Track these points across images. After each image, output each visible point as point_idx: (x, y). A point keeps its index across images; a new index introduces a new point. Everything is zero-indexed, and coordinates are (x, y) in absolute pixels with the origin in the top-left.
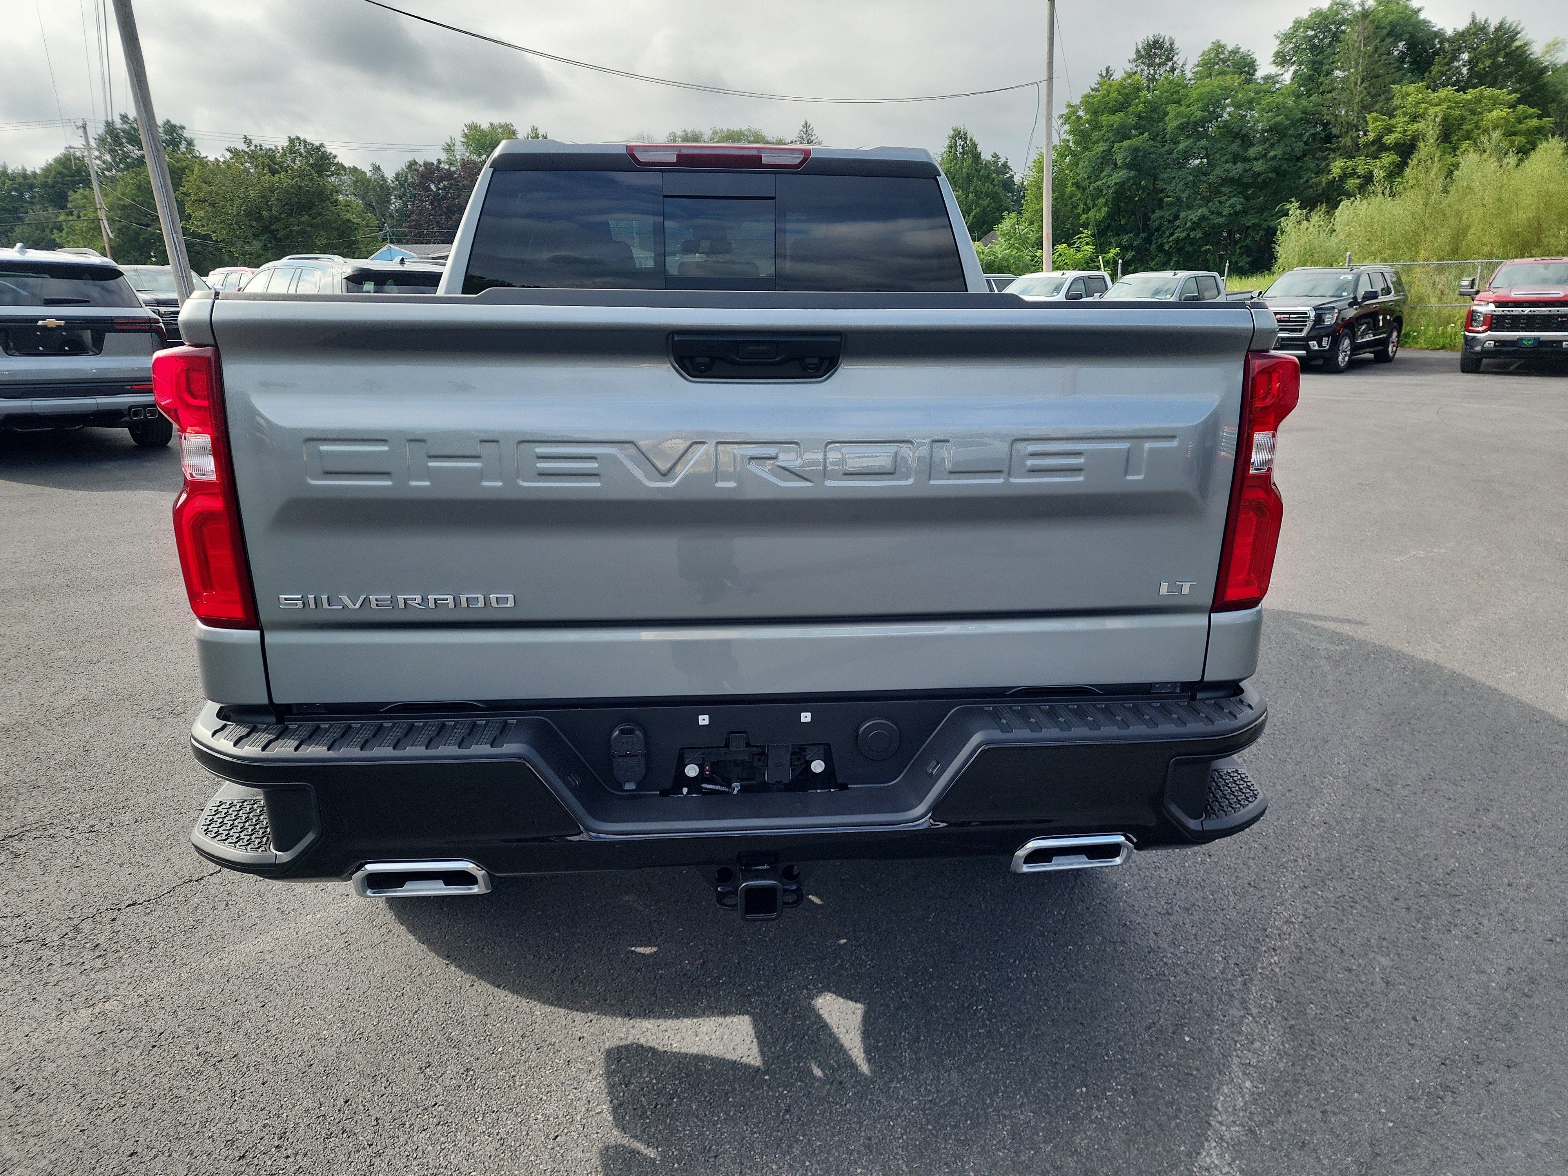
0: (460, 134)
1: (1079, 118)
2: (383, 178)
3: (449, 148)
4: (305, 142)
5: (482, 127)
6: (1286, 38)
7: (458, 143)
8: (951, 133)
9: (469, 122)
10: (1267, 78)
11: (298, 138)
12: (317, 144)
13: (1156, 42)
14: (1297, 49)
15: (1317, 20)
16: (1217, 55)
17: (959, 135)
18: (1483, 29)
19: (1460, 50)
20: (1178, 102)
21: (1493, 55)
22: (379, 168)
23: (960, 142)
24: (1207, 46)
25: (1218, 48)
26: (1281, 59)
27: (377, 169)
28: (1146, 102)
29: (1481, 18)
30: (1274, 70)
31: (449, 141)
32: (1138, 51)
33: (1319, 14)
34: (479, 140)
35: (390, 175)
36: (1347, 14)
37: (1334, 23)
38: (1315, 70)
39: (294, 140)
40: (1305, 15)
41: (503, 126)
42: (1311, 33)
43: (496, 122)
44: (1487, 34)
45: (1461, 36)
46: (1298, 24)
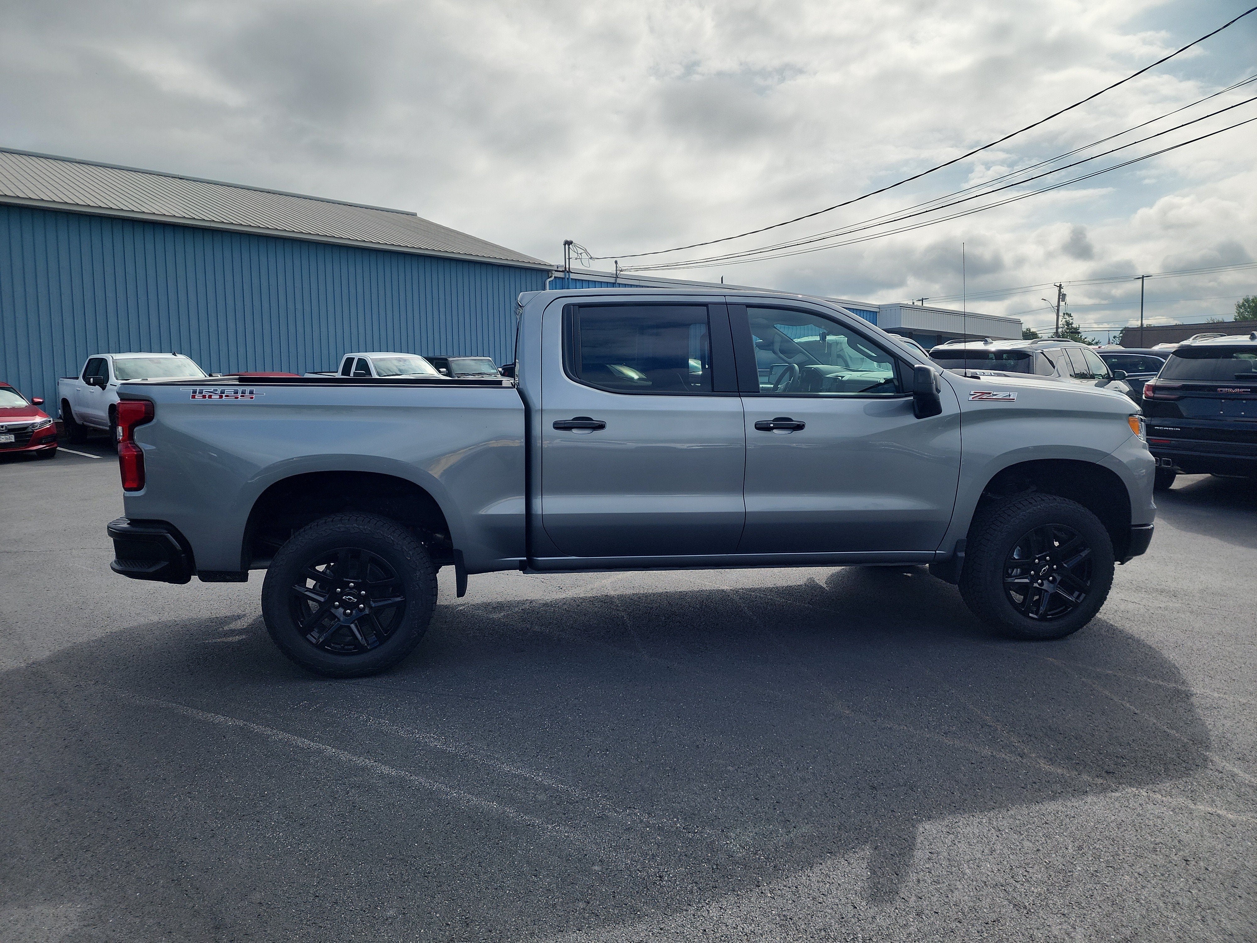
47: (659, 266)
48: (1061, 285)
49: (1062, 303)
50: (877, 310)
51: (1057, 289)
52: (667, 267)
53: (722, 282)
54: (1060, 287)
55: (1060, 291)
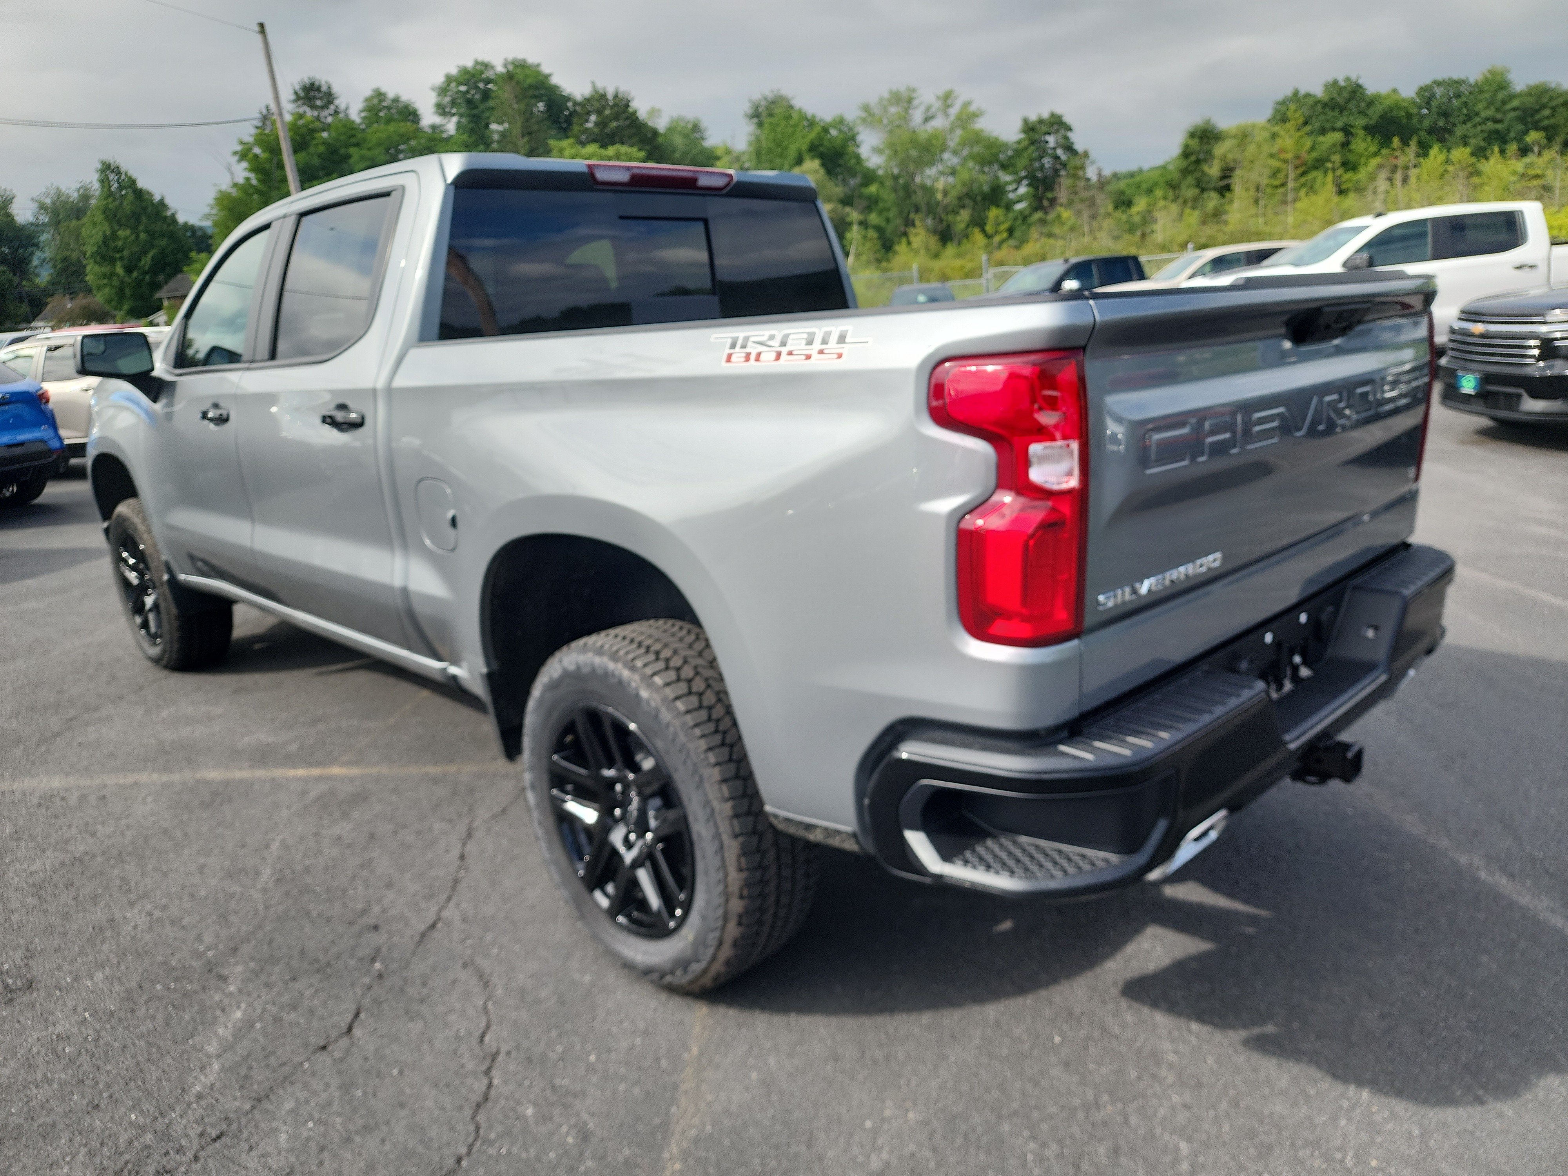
1: (256, 156)
6: (442, 91)
8: (99, 166)
10: (434, 127)
13: (312, 85)
14: (453, 103)
15: (466, 77)
16: (380, 101)
17: (107, 169)
18: (603, 97)
19: (589, 113)
20: (357, 145)
21: (616, 117)
23: (112, 176)
24: (368, 93)
25: (379, 95)
26: (441, 109)
28: (325, 143)
29: (600, 85)
30: (437, 120)
32: (296, 93)
33: (465, 71)
36: (490, 74)
37: (482, 80)
38: (476, 122)
40: (454, 71)
42: (463, 88)
44: (607, 100)
45: (588, 101)
46: (449, 79)
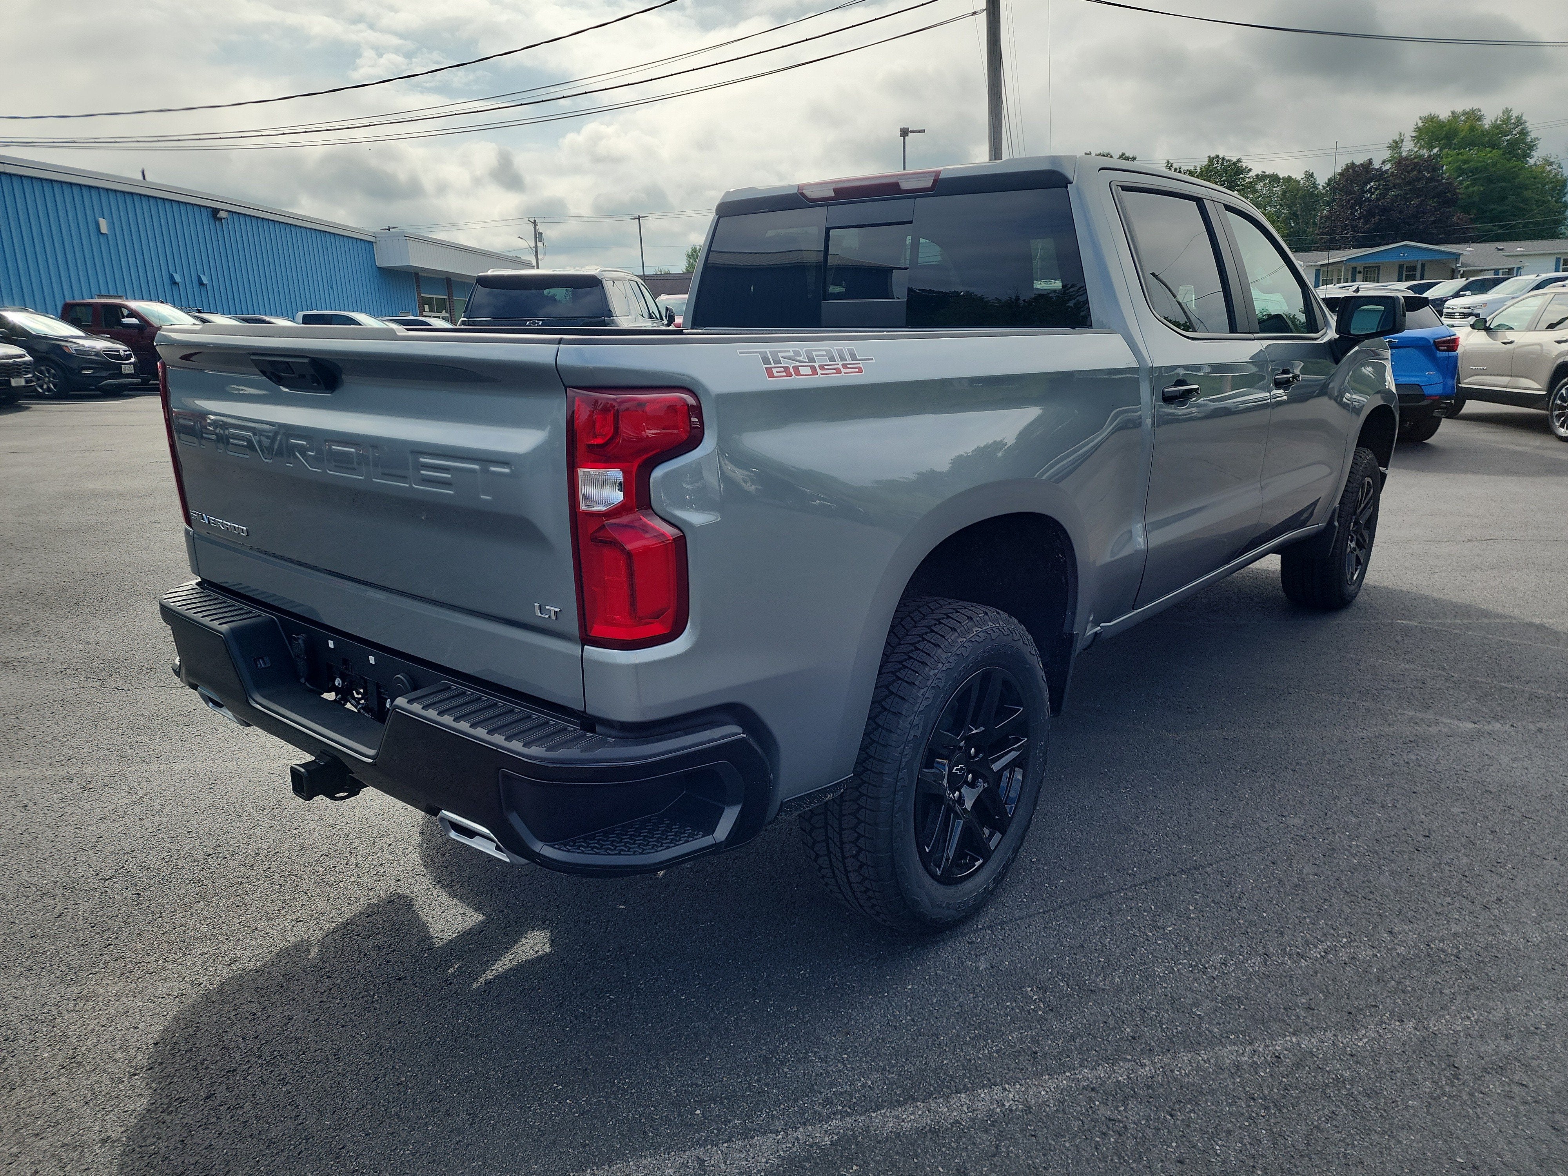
0: (1412, 127)
2: (1315, 186)
3: (1396, 146)
4: (1223, 159)
5: (1441, 117)
7: (1407, 138)
9: (1425, 114)
11: (1218, 157)
12: (1234, 160)
22: (1312, 175)
27: (1310, 176)
31: (1397, 139)
34: (1433, 133)
35: (1321, 180)
39: (1213, 158)
41: (1467, 113)
43: (1459, 109)
47: (55, 140)
48: (535, 221)
49: (540, 244)
50: (372, 239)
51: (532, 226)
52: (71, 143)
53: (144, 178)
54: (535, 223)
55: (535, 228)
